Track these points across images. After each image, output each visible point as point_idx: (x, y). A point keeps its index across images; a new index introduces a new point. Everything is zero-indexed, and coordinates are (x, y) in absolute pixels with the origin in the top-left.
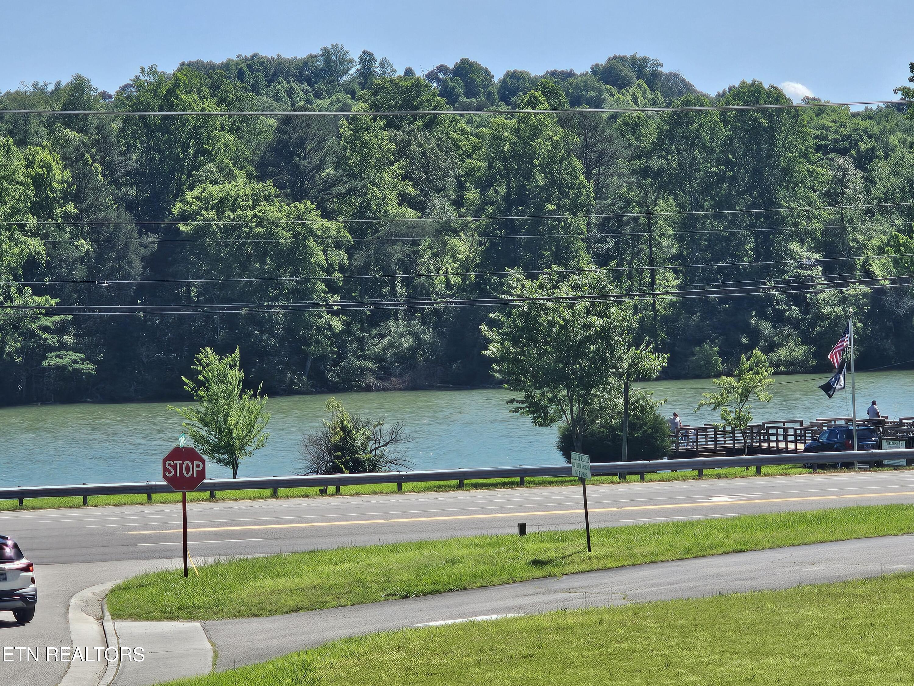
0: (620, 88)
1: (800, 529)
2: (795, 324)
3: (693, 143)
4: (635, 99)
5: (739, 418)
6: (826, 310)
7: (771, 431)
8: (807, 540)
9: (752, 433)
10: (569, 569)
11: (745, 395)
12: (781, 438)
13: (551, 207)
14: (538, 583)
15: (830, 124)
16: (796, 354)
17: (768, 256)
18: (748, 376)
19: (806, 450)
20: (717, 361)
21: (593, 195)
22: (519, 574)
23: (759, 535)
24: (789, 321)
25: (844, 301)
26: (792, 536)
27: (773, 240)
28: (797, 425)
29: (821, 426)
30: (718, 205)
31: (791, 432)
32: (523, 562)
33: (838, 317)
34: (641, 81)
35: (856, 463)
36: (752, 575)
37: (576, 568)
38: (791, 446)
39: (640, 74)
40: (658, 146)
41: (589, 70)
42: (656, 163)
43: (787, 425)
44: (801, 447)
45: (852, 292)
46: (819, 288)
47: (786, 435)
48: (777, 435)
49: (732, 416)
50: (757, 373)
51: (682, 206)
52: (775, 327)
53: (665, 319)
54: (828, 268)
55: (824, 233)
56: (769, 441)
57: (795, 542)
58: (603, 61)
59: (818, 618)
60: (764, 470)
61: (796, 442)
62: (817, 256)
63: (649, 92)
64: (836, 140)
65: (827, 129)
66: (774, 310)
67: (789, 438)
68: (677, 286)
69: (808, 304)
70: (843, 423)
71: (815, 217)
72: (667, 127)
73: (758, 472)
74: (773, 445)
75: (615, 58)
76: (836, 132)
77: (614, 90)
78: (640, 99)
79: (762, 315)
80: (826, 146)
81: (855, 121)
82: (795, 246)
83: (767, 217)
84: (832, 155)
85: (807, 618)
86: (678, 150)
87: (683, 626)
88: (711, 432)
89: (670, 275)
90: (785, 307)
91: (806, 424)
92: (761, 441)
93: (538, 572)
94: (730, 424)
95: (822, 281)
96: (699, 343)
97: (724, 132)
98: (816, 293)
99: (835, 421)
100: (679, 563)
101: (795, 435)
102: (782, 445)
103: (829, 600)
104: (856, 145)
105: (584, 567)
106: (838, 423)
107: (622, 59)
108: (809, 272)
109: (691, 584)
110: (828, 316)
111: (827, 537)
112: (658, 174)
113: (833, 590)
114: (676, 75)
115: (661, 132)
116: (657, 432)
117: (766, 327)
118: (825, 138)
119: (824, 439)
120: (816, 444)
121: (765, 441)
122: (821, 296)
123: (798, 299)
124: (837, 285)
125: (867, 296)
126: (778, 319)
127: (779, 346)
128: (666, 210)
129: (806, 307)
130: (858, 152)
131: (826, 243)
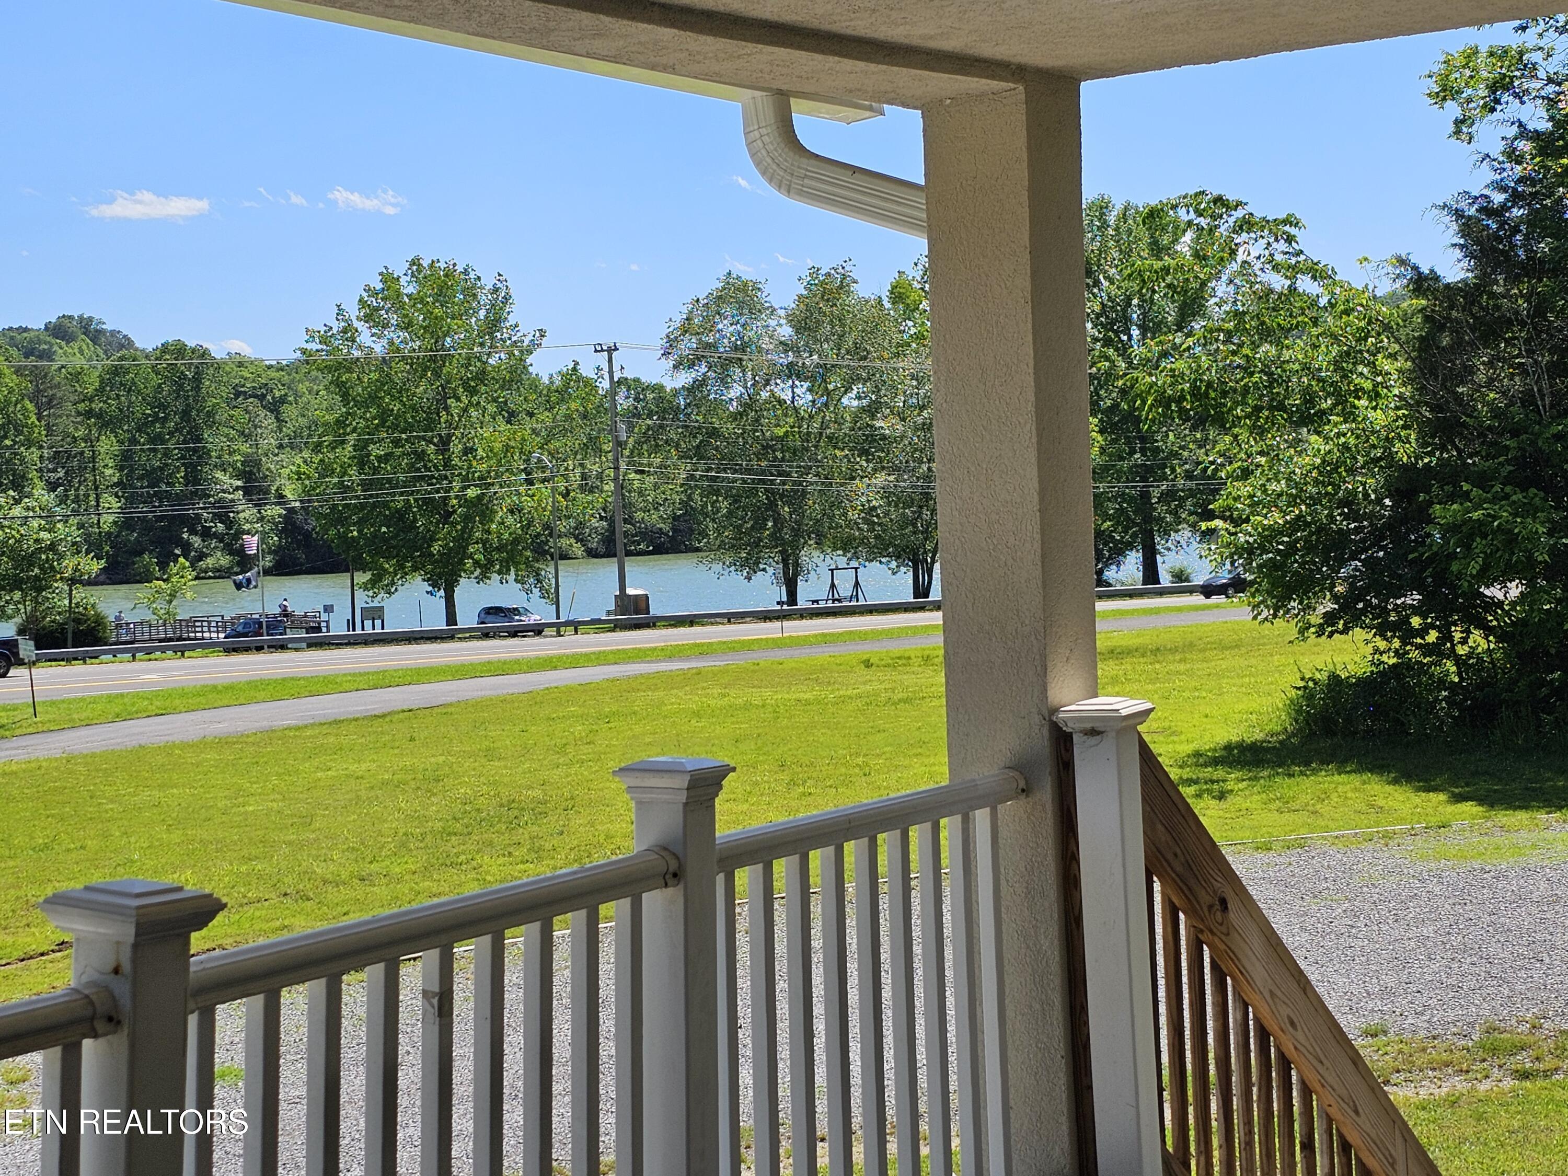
0: (67, 342)
1: (210, 696)
2: (220, 538)
3: (130, 389)
4: (80, 352)
5: (168, 613)
7: (197, 624)
8: (216, 705)
9: (181, 625)
10: (17, 732)
11: (173, 596)
12: (205, 629)
13: (8, 443)
15: (249, 375)
16: (222, 562)
17: (196, 482)
18: (175, 580)
19: (225, 638)
20: (154, 569)
21: (44, 433)
23: (177, 702)
24: (215, 535)
25: (261, 519)
26: (204, 701)
27: (201, 470)
28: (219, 619)
29: (239, 619)
30: (152, 441)
31: (213, 624)
34: (86, 337)
35: (266, 647)
36: (169, 732)
37: (25, 731)
38: (214, 635)
39: (86, 331)
40: (100, 391)
42: (98, 406)
43: (210, 619)
44: (222, 635)
45: (269, 512)
46: (240, 508)
47: (209, 627)
48: (202, 626)
49: (163, 611)
50: (182, 577)
51: (121, 442)
52: (204, 541)
53: (109, 534)
54: (247, 491)
55: (243, 463)
56: (195, 632)
57: (207, 707)
58: (54, 319)
59: (216, 760)
60: (187, 654)
61: (218, 632)
62: (239, 483)
63: (91, 345)
64: (254, 388)
65: (246, 379)
66: (203, 527)
67: (212, 629)
68: (119, 508)
69: (231, 522)
70: (257, 616)
71: (235, 451)
72: (108, 377)
73: (183, 655)
74: (199, 635)
75: (64, 316)
76: (254, 381)
77: (63, 343)
78: (85, 352)
79: (193, 532)
80: (245, 392)
81: (270, 372)
82: (219, 475)
83: (195, 450)
84: (249, 401)
85: (206, 760)
86: (117, 395)
87: (106, 769)
88: (146, 625)
89: (113, 500)
90: (212, 524)
91: (227, 617)
92: (188, 632)
94: (161, 618)
95: (243, 502)
96: (140, 554)
97: (156, 380)
98: (238, 513)
99: (251, 614)
100: (110, 725)
101: (217, 627)
102: (206, 635)
103: (226, 747)
104: (272, 392)
106: (254, 616)
107: (72, 317)
108: (232, 496)
109: (119, 740)
111: (232, 702)
112: (100, 415)
113: (230, 740)
114: (118, 332)
115: (102, 382)
116: (99, 625)
117: (196, 541)
118: (244, 386)
119: (240, 629)
120: (234, 633)
121: (192, 632)
122: (242, 515)
123: (222, 518)
124: (256, 505)
125: (280, 516)
126: (206, 534)
127: (207, 556)
128: (108, 445)
129: (229, 523)
130: (273, 398)
131: (245, 472)
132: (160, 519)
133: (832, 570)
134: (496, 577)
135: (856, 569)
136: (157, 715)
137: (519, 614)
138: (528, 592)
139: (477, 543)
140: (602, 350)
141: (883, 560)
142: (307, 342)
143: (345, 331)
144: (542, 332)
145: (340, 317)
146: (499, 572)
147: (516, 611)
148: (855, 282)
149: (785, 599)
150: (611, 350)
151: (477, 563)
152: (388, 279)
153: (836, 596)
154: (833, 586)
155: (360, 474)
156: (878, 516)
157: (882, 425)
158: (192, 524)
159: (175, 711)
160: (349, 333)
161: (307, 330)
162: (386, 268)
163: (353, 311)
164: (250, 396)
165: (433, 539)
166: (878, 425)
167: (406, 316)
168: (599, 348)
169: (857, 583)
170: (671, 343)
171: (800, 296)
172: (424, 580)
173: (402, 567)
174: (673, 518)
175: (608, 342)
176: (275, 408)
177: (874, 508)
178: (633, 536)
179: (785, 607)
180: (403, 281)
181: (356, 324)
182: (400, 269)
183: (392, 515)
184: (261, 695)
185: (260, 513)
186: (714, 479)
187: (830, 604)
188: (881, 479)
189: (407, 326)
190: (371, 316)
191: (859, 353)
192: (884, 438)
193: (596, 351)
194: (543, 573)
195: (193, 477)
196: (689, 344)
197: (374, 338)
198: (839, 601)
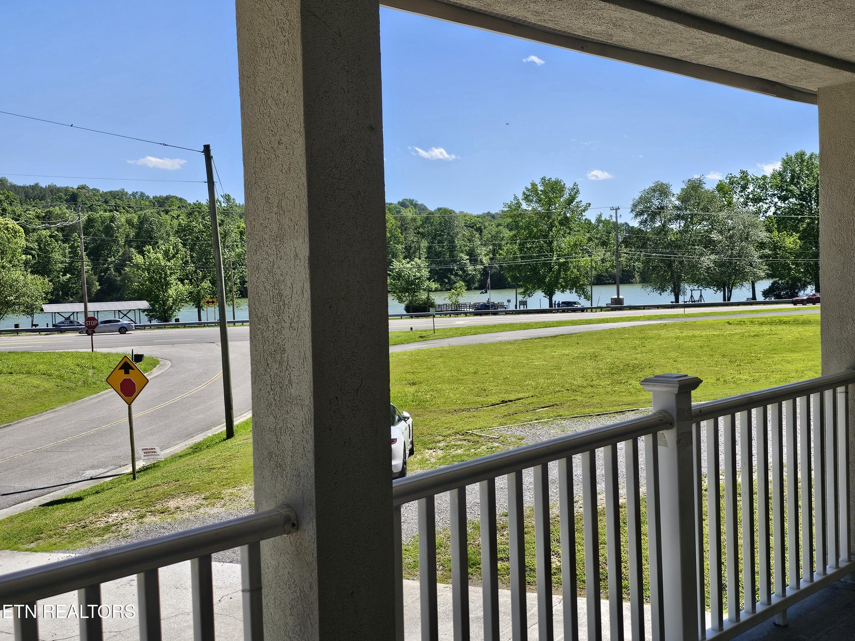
0: (406, 208)
2: (461, 276)
3: (432, 225)
4: (410, 211)
5: (456, 301)
6: (470, 272)
7: (462, 305)
8: (493, 332)
9: (459, 306)
10: (430, 338)
11: (458, 295)
13: (391, 243)
14: (423, 342)
18: (459, 290)
19: (473, 310)
21: (403, 239)
22: (417, 339)
24: (459, 275)
25: (475, 270)
27: (455, 253)
28: (470, 304)
29: (476, 304)
30: (438, 242)
32: (417, 336)
33: (474, 275)
34: (412, 206)
35: (490, 313)
37: (432, 338)
39: (412, 204)
41: (397, 203)
42: (421, 230)
43: (467, 304)
44: (471, 310)
45: (478, 267)
46: (468, 266)
47: (466, 307)
48: (464, 306)
49: (453, 301)
50: (461, 289)
51: (428, 243)
54: (470, 260)
55: (469, 250)
56: (462, 308)
58: (401, 200)
62: (468, 257)
63: (414, 209)
64: (470, 224)
65: (468, 221)
66: (455, 272)
71: (466, 246)
72: (424, 220)
75: (405, 199)
76: (470, 222)
77: (404, 209)
78: (412, 211)
79: (452, 274)
81: (475, 218)
82: (461, 255)
83: (452, 246)
84: (469, 228)
86: (427, 226)
88: (445, 306)
90: (458, 271)
91: (472, 304)
92: (459, 308)
93: (422, 339)
95: (469, 264)
98: (467, 268)
101: (469, 307)
105: (434, 338)
107: (407, 200)
108: (465, 262)
110: (470, 274)
112: (422, 233)
114: (423, 205)
115: (422, 222)
117: (453, 277)
118: (466, 223)
119: (478, 307)
122: (469, 269)
123: (462, 269)
124: (473, 265)
125: (482, 268)
126: (456, 275)
127: (456, 282)
128: (424, 244)
129: (464, 271)
130: (476, 227)
131: (470, 253)
132: (440, 269)
133: (692, 290)
134: (568, 291)
135: (701, 290)
136: (474, 334)
137: (576, 304)
138: (580, 296)
139: (562, 278)
140: (614, 209)
141: (712, 287)
142: (503, 207)
143: (517, 204)
144: (590, 204)
145: (515, 199)
146: (570, 289)
147: (575, 303)
148: (705, 183)
149: (674, 300)
150: (617, 209)
151: (562, 286)
152: (534, 185)
153: (693, 300)
154: (692, 296)
155: (520, 254)
156: (711, 270)
157: (713, 236)
158: (451, 271)
159: (479, 333)
160: (519, 205)
161: (504, 204)
162: (533, 181)
163: (520, 197)
164: (469, 227)
165: (545, 277)
166: (712, 236)
167: (539, 197)
168: (612, 208)
169: (701, 296)
170: (635, 206)
171: (682, 189)
172: (542, 292)
173: (534, 287)
174: (623, 271)
175: (616, 206)
176: (480, 230)
177: (710, 268)
178: (607, 277)
179: (674, 304)
180: (539, 186)
181: (521, 201)
182: (538, 181)
183: (531, 268)
184: (507, 329)
185: (475, 267)
186: (649, 256)
187: (690, 303)
188: (713, 257)
189: (539, 201)
190: (527, 198)
191: (705, 209)
192: (714, 241)
193: (611, 210)
194: (585, 290)
195: (452, 256)
196: (641, 207)
197: (527, 206)
198: (694, 302)
